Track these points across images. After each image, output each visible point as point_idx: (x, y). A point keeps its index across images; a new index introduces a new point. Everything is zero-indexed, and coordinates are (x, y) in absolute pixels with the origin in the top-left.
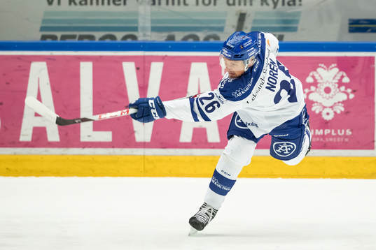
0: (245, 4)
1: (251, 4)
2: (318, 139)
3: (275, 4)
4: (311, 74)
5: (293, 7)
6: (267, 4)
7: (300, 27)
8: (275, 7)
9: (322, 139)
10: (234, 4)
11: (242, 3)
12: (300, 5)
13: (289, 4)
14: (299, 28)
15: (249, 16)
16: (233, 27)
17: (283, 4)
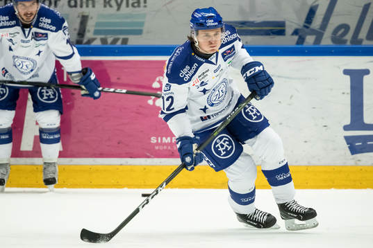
0: (87, 6)
1: (94, 6)
2: (165, 147)
3: (119, 6)
4: (157, 79)
5: (137, 9)
6: (111, 6)
7: (145, 29)
8: (118, 9)
9: (169, 148)
10: (75, 6)
11: (84, 5)
12: (145, 6)
13: (133, 5)
14: (144, 31)
15: (92, 18)
16: (75, 29)
17: (127, 6)
